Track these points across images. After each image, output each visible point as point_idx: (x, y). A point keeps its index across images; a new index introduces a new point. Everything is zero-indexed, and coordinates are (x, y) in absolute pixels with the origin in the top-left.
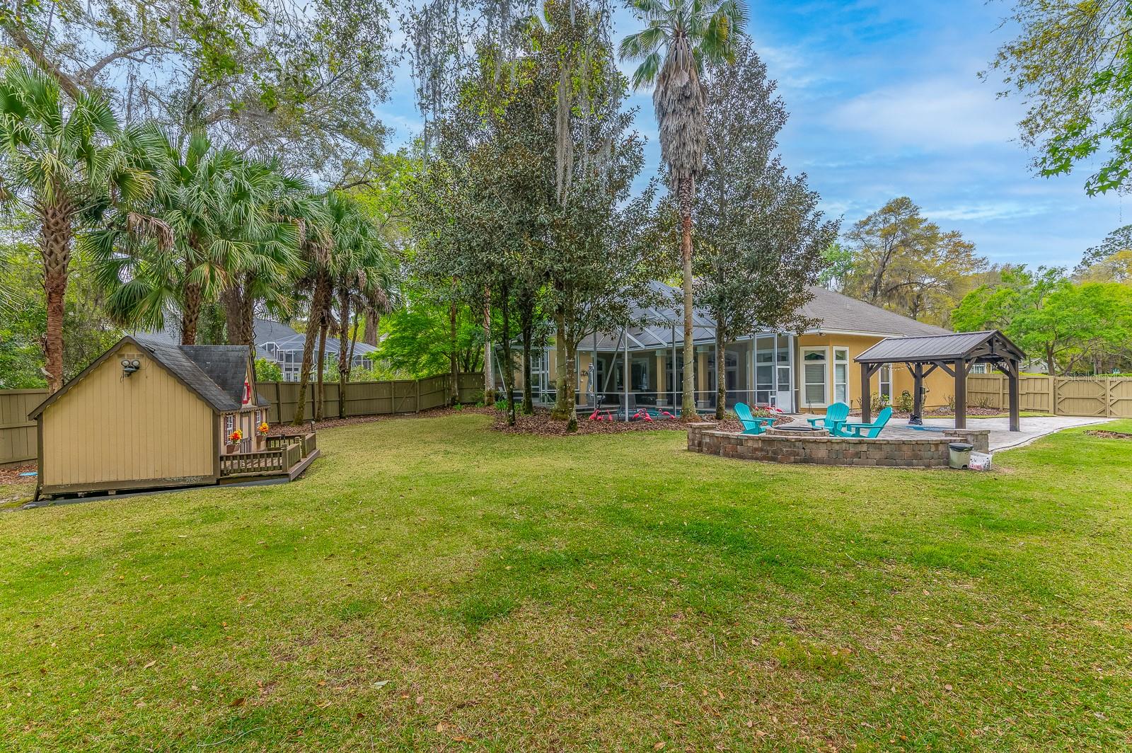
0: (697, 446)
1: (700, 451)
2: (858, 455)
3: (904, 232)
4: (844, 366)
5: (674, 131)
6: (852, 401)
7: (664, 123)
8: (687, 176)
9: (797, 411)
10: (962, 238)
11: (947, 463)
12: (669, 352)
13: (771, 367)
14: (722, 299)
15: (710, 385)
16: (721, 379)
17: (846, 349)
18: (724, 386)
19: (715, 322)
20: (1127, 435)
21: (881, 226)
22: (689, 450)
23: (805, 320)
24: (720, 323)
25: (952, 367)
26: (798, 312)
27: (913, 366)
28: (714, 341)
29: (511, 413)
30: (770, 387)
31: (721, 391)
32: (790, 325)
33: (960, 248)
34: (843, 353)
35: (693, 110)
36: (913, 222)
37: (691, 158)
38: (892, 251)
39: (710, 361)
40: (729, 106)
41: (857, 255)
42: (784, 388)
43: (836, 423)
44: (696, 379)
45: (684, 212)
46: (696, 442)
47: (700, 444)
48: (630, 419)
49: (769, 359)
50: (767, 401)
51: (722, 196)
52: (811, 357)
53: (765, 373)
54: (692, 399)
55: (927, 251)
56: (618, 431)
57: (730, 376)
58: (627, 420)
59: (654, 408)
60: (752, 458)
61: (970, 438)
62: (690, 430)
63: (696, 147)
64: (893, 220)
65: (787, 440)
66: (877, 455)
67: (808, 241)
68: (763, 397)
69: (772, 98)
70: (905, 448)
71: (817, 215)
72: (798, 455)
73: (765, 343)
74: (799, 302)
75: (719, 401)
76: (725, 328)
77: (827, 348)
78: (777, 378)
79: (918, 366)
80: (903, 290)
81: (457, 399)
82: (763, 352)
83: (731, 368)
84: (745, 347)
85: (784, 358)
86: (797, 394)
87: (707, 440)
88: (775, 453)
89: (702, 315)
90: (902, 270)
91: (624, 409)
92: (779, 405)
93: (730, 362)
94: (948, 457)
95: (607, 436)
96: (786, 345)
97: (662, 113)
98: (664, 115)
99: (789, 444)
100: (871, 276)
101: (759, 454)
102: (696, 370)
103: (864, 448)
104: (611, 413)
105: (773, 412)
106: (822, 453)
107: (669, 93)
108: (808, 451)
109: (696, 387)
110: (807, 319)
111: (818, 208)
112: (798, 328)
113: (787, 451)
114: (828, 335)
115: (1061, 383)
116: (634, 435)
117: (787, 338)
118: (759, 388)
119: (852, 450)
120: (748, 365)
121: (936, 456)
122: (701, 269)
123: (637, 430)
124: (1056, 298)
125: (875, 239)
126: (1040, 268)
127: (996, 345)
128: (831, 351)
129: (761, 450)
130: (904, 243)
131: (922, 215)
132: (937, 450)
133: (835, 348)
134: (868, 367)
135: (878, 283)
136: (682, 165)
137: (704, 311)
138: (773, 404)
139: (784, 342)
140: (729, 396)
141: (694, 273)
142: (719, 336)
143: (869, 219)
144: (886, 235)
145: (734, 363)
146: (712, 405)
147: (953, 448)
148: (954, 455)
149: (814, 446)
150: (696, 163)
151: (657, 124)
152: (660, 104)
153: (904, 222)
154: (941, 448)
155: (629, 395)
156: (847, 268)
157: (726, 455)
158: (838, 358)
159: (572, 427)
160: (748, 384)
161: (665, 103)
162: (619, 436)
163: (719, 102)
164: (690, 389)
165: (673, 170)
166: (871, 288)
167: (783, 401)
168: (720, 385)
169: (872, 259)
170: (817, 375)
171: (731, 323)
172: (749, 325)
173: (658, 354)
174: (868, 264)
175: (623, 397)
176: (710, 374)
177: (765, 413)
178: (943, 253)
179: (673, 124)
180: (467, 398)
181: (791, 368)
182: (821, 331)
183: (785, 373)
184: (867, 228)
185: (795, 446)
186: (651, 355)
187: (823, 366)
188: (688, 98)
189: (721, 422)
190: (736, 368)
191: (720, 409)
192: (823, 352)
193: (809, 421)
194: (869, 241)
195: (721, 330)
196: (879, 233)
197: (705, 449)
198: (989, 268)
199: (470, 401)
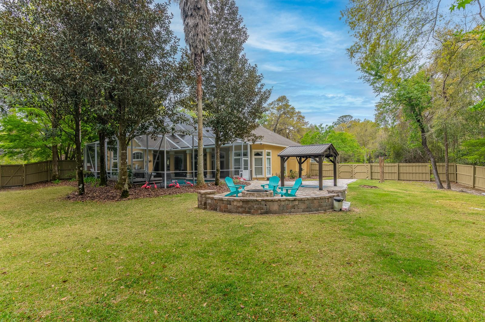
0: (204, 205)
1: (205, 208)
2: (293, 207)
3: (284, 109)
4: (270, 159)
5: (192, 26)
6: (273, 174)
7: (186, 21)
8: (199, 53)
9: (251, 179)
10: (301, 114)
11: (332, 208)
12: (192, 150)
13: (240, 159)
14: (218, 122)
15: (213, 168)
16: (218, 164)
17: (270, 151)
18: (219, 168)
19: (215, 135)
20: (373, 187)
21: (276, 106)
22: (199, 208)
23: (256, 136)
24: (217, 135)
25: (317, 159)
26: (253, 132)
27: (298, 159)
28: (214, 146)
29: (81, 187)
30: (240, 168)
31: (217, 170)
32: (249, 138)
33: (301, 118)
34: (269, 153)
35: (202, 17)
36: (287, 106)
37: (201, 43)
38: (280, 116)
39: (213, 156)
40: (221, 27)
41: (269, 116)
42: (246, 169)
43: (275, 186)
44: (205, 164)
45: (198, 72)
46: (203, 203)
47: (205, 204)
48: (168, 187)
49: (239, 155)
50: (239, 175)
51: (218, 72)
52: (258, 154)
53: (237, 161)
54: (202, 175)
55: (291, 117)
56: (157, 196)
57: (222, 163)
58: (166, 188)
59: (185, 179)
60: (236, 212)
61: (340, 194)
62: (200, 195)
63: (204, 38)
64: (280, 104)
65: (257, 201)
66: (302, 206)
67: (258, 98)
68: (237, 173)
69: (241, 25)
70: (315, 201)
71: (262, 85)
72: (262, 209)
73: (238, 147)
74: (254, 127)
75: (216, 176)
76: (220, 138)
77: (263, 151)
78: (243, 164)
79: (300, 159)
80: (284, 131)
81: (57, 176)
82: (237, 152)
83: (222, 159)
84: (228, 149)
85: (245, 155)
86: (251, 171)
87: (209, 201)
88: (250, 208)
89: (208, 131)
90: (284, 124)
91: (164, 181)
92: (244, 177)
93: (222, 157)
94: (332, 205)
95: (148, 199)
96: (247, 149)
97: (185, 16)
98: (186, 16)
99: (257, 203)
100: (273, 125)
101: (240, 210)
102: (205, 160)
103: (297, 203)
104: (156, 183)
105: (242, 180)
106: (275, 207)
107: (189, 4)
108: (268, 206)
109: (205, 168)
110: (257, 136)
111: (262, 82)
112: (253, 140)
113: (257, 207)
114: (264, 145)
115: (340, 166)
116: (167, 198)
117: (247, 145)
118: (235, 168)
119: (291, 205)
120: (230, 158)
121: (328, 205)
122: (207, 107)
123: (170, 194)
124: (331, 136)
125: (275, 111)
126: (327, 125)
127: (331, 150)
128: (265, 152)
129: (242, 207)
130: (284, 113)
131: (290, 104)
132: (328, 201)
133: (267, 151)
134: (283, 159)
135: (276, 127)
136: (196, 46)
137: (209, 128)
138: (241, 176)
139: (246, 147)
140: (221, 172)
141: (204, 109)
142: (217, 142)
143: (272, 103)
144: (279, 109)
145: (223, 157)
146: (213, 177)
147: (336, 200)
148: (336, 204)
149: (271, 203)
150: (204, 47)
151: (182, 21)
152: (184, 9)
153: (284, 105)
154: (330, 200)
155: (167, 173)
156: (265, 121)
157: (221, 211)
158: (267, 155)
159: (125, 195)
160: (230, 167)
161: (186, 8)
162: (157, 198)
163: (216, 24)
164: (201, 169)
165: (192, 48)
166: (273, 130)
167: (246, 175)
168: (217, 167)
169: (273, 118)
170: (259, 162)
171: (222, 136)
172: (231, 137)
173: (188, 152)
174: (272, 120)
175: (164, 174)
176: (212, 162)
177: (238, 181)
178: (295, 119)
179: (191, 22)
180: (66, 176)
181: (249, 159)
182: (262, 143)
183: (246, 162)
184: (272, 106)
185: (261, 204)
186: (184, 152)
187: (262, 158)
188: (199, 9)
189: (218, 186)
190: (224, 159)
191: (217, 180)
192: (262, 152)
193: (262, 186)
194: (273, 111)
195: (218, 139)
196: (276, 109)
197: (208, 207)
198: (309, 126)
199: (67, 178)
